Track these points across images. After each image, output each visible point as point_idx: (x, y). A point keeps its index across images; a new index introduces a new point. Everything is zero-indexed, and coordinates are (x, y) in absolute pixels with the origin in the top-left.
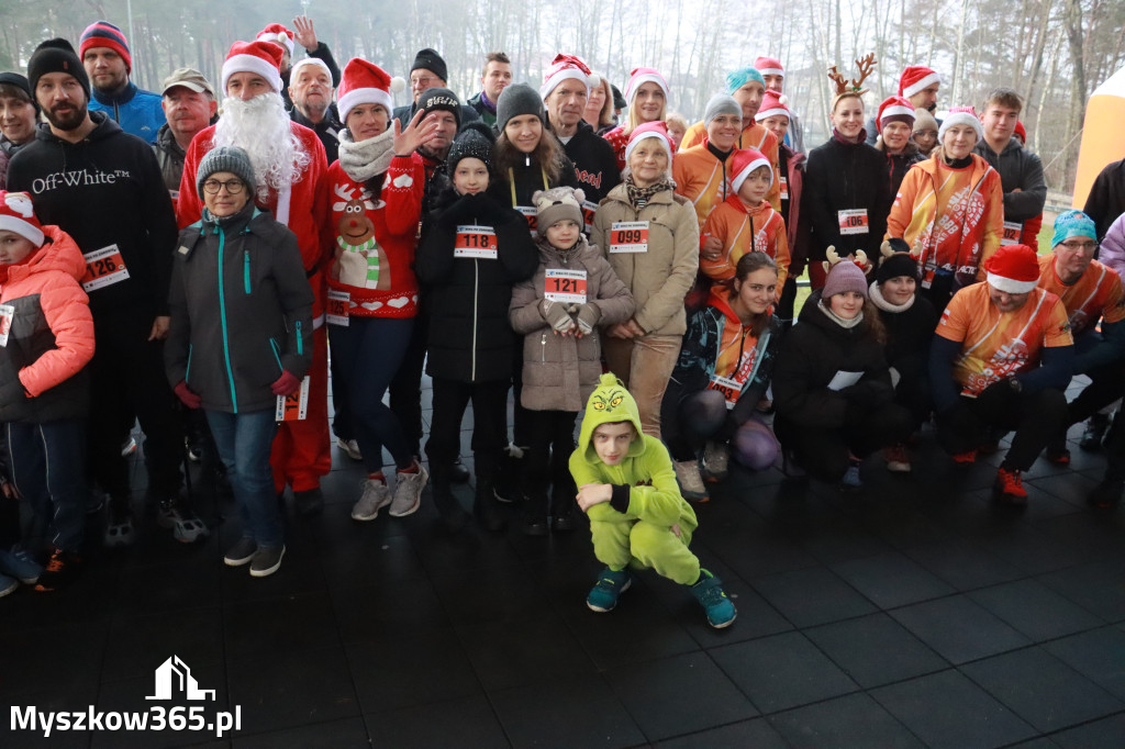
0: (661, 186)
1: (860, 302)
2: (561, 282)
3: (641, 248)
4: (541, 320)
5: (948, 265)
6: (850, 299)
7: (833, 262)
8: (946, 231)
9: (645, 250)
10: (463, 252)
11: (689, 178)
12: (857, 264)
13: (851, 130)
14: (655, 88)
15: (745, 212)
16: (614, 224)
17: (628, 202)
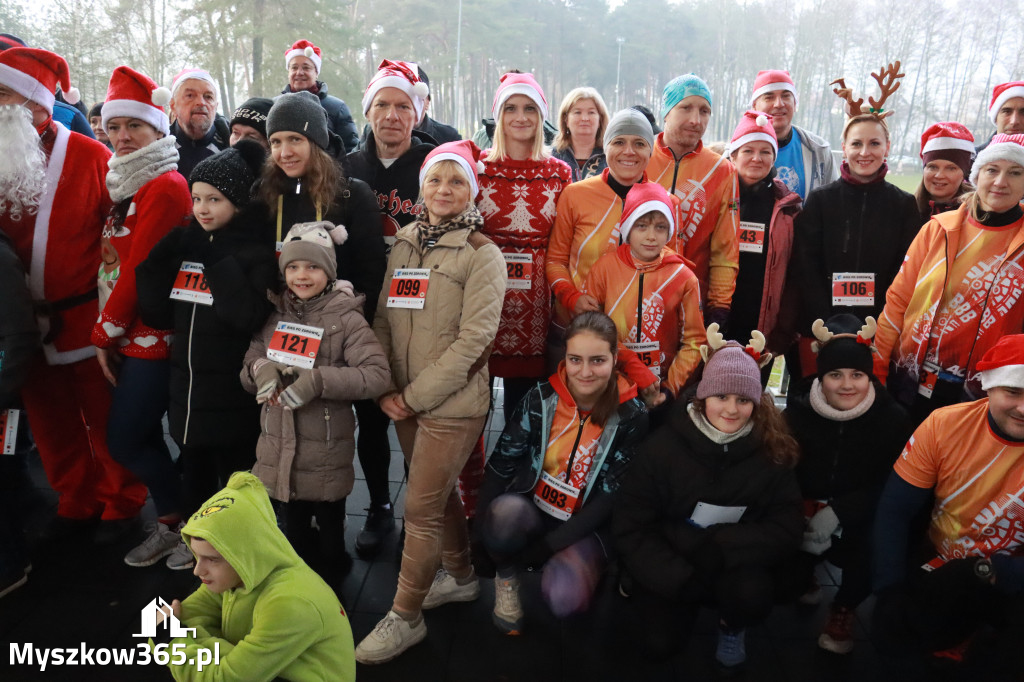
0: (453, 224)
1: (747, 408)
2: (290, 338)
3: (415, 303)
4: (249, 381)
5: (957, 367)
6: (730, 405)
7: (714, 347)
8: (957, 318)
9: (421, 306)
10: (182, 294)
11: (576, 217)
12: (750, 352)
13: (863, 167)
14: (527, 102)
15: (633, 266)
16: (397, 270)
17: (415, 243)
